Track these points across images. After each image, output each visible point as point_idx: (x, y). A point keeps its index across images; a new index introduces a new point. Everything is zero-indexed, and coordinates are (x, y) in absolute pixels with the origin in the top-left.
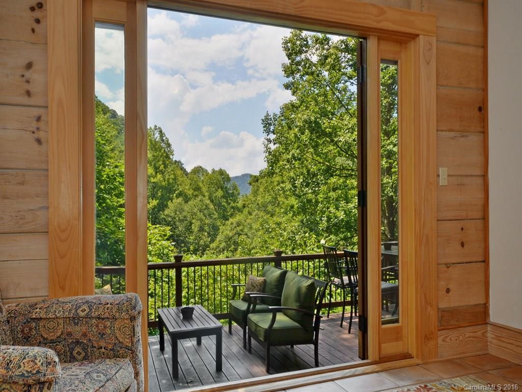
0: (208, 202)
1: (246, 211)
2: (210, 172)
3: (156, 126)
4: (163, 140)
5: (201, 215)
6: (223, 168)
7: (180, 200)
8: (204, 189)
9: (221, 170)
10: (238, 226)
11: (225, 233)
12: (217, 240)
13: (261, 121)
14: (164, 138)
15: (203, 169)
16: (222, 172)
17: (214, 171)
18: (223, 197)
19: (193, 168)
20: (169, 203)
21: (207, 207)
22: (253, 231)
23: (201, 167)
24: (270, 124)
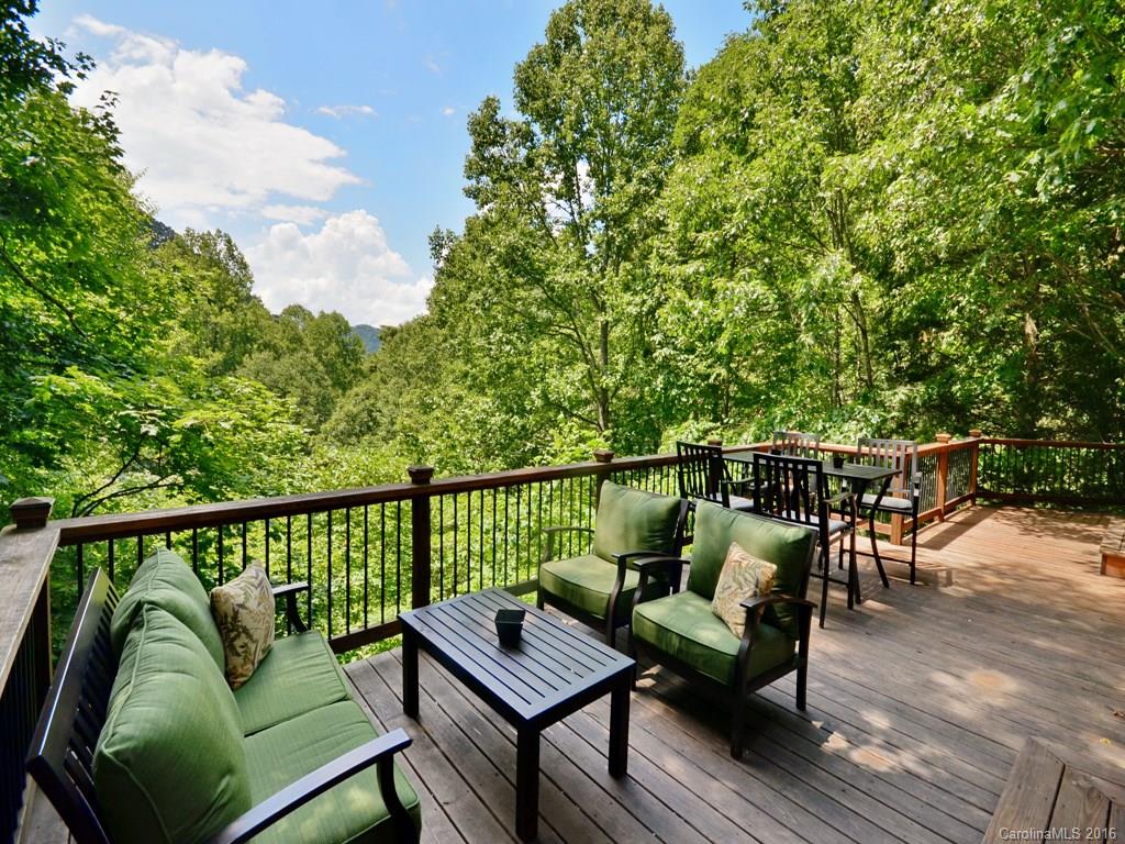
0: (315, 360)
1: (377, 376)
2: (316, 315)
3: (219, 231)
4: (232, 257)
5: (302, 380)
6: (338, 312)
7: (266, 354)
8: (307, 341)
9: (335, 313)
10: (367, 399)
11: (345, 409)
12: (334, 417)
13: (428, 240)
14: (235, 253)
15: (303, 311)
16: (336, 318)
17: (323, 315)
18: (339, 355)
19: (287, 307)
20: (246, 359)
21: (314, 369)
22: (390, 407)
23: (300, 307)
24: (442, 246)
